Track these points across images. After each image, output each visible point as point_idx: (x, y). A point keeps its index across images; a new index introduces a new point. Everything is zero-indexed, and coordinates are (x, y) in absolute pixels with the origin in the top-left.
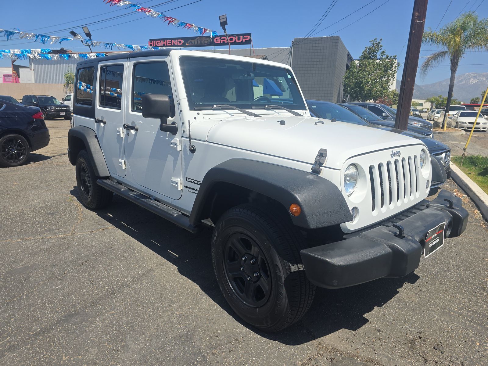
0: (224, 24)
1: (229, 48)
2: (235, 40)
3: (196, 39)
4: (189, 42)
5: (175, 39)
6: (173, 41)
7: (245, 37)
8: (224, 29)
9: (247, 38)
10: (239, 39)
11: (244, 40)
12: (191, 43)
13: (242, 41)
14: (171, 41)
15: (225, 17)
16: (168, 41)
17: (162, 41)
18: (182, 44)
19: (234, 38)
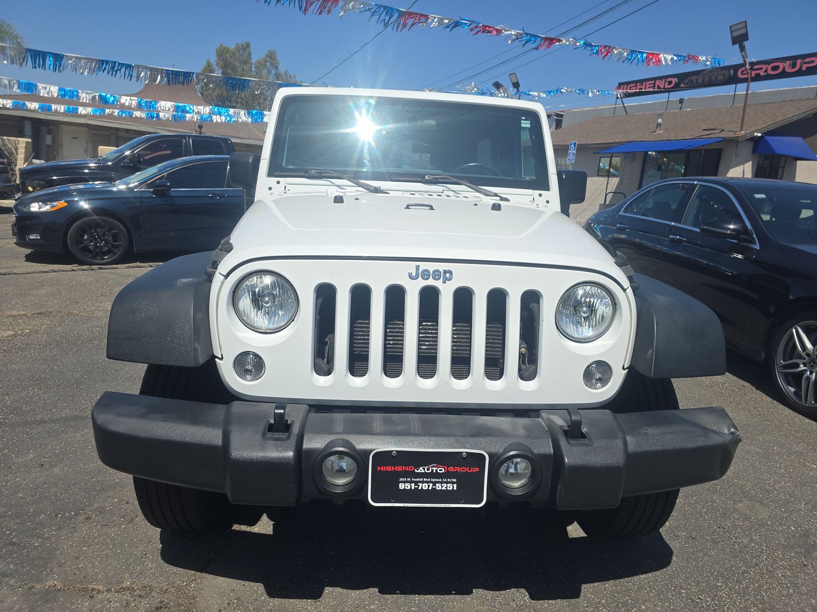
0: (740, 39)
1: (747, 91)
2: (784, 68)
3: (702, 74)
4: (686, 81)
5: (661, 78)
6: (658, 82)
7: (807, 60)
8: (742, 49)
9: (813, 62)
10: (794, 66)
11: (804, 68)
12: (690, 83)
13: (801, 68)
14: (655, 83)
15: (743, 25)
16: (648, 83)
17: (638, 84)
18: (672, 85)
19: (781, 65)
